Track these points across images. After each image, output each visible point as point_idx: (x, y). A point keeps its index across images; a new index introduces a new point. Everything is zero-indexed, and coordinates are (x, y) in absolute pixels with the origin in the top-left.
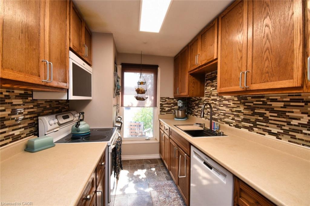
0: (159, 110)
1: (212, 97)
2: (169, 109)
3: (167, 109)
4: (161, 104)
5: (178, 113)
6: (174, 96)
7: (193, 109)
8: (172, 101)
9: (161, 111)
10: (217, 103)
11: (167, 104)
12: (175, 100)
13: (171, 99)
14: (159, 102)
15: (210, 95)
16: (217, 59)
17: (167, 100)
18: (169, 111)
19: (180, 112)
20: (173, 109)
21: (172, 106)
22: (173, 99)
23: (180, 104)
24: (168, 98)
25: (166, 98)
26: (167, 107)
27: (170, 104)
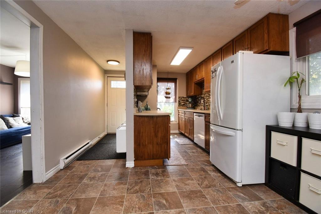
0: (178, 104)
1: (206, 95)
2: (184, 103)
3: (182, 104)
4: (179, 101)
5: (189, 105)
6: (187, 96)
7: (197, 103)
8: (185, 99)
9: (179, 105)
10: (208, 97)
11: (182, 100)
12: (187, 98)
13: (185, 98)
14: (177, 100)
15: (205, 94)
16: (204, 78)
17: (182, 98)
18: (183, 105)
19: (190, 104)
20: (186, 104)
21: (185, 102)
22: (186, 98)
23: (190, 100)
24: (183, 97)
25: (182, 97)
26: (182, 102)
27: (184, 101)
